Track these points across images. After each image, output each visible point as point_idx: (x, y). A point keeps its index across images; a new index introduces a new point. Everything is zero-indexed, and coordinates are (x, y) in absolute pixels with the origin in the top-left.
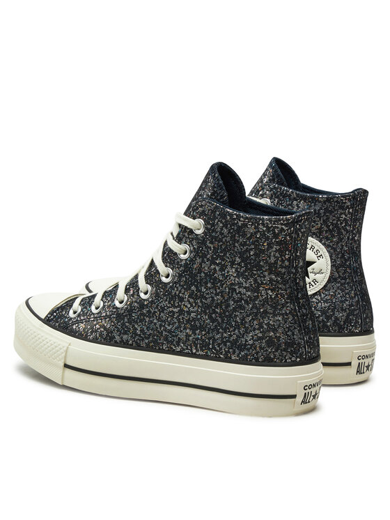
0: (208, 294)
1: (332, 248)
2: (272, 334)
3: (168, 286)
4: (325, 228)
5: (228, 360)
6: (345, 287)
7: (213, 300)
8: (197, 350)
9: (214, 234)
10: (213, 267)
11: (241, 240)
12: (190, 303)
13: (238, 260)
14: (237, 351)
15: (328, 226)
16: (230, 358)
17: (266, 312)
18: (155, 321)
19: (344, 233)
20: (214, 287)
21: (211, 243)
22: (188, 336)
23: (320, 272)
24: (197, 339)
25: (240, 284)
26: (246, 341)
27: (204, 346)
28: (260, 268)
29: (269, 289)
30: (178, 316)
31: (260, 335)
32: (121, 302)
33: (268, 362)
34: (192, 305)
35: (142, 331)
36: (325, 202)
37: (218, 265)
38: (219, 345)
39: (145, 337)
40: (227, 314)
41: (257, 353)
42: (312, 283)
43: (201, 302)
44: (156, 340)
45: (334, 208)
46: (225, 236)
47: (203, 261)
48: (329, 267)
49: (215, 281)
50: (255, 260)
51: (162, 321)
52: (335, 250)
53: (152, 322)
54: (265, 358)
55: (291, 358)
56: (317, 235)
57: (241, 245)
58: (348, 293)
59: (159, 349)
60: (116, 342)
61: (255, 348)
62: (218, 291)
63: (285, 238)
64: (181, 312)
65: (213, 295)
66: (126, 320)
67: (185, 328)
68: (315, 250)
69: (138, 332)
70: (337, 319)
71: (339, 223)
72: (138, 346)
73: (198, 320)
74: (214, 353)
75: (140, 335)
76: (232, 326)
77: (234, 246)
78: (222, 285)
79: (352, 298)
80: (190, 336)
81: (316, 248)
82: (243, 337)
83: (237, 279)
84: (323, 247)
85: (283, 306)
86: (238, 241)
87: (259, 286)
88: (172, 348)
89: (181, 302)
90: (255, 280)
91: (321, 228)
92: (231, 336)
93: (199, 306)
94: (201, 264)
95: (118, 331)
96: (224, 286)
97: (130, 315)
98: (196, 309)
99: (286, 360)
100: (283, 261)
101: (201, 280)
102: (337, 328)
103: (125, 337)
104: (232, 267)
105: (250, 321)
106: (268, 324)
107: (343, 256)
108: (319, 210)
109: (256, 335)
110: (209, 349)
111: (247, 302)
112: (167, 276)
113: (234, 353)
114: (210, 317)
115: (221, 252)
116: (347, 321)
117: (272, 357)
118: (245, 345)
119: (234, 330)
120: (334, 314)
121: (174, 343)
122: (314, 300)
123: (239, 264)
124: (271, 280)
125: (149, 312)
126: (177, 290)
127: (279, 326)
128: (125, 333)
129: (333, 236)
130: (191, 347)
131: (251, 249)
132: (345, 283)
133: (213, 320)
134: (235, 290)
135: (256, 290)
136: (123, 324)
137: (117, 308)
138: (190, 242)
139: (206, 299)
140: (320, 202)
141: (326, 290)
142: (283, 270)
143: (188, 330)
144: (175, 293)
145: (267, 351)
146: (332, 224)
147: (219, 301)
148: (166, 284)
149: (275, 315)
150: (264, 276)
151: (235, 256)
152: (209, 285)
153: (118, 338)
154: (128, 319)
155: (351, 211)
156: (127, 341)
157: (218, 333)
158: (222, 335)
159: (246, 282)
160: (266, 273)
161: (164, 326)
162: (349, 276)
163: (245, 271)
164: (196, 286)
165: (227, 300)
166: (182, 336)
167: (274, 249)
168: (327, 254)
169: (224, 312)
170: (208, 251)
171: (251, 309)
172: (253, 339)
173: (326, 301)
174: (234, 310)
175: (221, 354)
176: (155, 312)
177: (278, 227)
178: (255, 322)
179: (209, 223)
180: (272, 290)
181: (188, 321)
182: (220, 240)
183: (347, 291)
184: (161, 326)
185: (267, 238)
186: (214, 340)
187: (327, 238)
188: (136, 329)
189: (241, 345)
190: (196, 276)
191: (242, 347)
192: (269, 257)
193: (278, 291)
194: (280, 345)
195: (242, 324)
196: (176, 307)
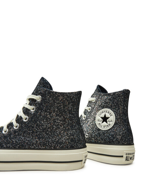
0: (44, 124)
1: (116, 112)
2: (72, 137)
3: (27, 123)
4: (113, 105)
5: (55, 149)
6: (121, 127)
7: (47, 126)
8: (41, 147)
9: (46, 101)
10: (46, 113)
11: (57, 102)
12: (37, 128)
13: (56, 110)
14: (59, 145)
15: (114, 104)
16: (56, 148)
17: (69, 129)
18: (22, 137)
19: (120, 106)
20: (47, 121)
21: (45, 104)
22: (37, 141)
23: (111, 121)
24: (41, 142)
25: (58, 119)
26: (62, 141)
27: (44, 145)
28: (65, 112)
29: (69, 120)
30: (32, 134)
31: (68, 138)
32: (5, 132)
33: (72, 148)
34: (38, 129)
35: (16, 142)
36: (113, 95)
37: (48, 112)
38: (51, 143)
39: (18, 144)
40: (53, 131)
41: (67, 145)
42: (108, 125)
43: (42, 127)
44: (23, 145)
45: (116, 97)
46: (50, 101)
47: (41, 112)
48: (115, 119)
49: (47, 119)
50: (63, 109)
51: (25, 137)
52: (117, 113)
53: (20, 138)
54: (71, 147)
55: (80, 146)
56: (110, 108)
57: (57, 104)
58: (122, 129)
59: (24, 148)
60: (4, 148)
61: (66, 143)
62: (49, 122)
63: (75, 100)
64: (33, 132)
65: (47, 124)
66: (8, 138)
67: (35, 139)
68: (109, 113)
69: (14, 142)
70: (117, 138)
71: (118, 102)
72: (14, 148)
73: (41, 134)
74: (49, 147)
75: (15, 144)
76: (55, 135)
77: (55, 105)
78: (50, 120)
79: (123, 131)
80: (38, 141)
81: (110, 112)
82: (61, 139)
83: (56, 117)
84: (112, 112)
85: (75, 126)
86: (56, 102)
87: (65, 119)
88: (30, 147)
89: (33, 128)
90: (64, 117)
91: (112, 105)
92: (56, 139)
93: (41, 129)
94: (41, 113)
95: (5, 143)
96: (51, 120)
97: (10, 136)
98: (39, 130)
99: (78, 147)
100: (74, 109)
101: (41, 119)
102: (117, 142)
103: (8, 145)
104: (54, 113)
105: (63, 133)
106: (70, 133)
107: (120, 115)
108: (111, 98)
109: (66, 138)
110: (47, 146)
111: (61, 126)
112: (26, 119)
113: (58, 146)
114: (46, 133)
115: (49, 107)
116: (122, 139)
117: (73, 146)
118: (62, 142)
119: (57, 137)
120: (116, 136)
121: (31, 145)
122: (109, 131)
123: (56, 111)
124: (70, 117)
125: (18, 134)
126: (31, 124)
127: (75, 134)
128: (8, 143)
129: (116, 108)
130: (39, 146)
131: (62, 105)
132: (120, 125)
133: (47, 134)
134: (56, 121)
135: (65, 121)
136: (7, 140)
137: (4, 134)
138: (35, 105)
139: (44, 126)
140: (111, 95)
141: (114, 128)
142: (74, 113)
143: (36, 139)
144: (30, 125)
145: (71, 143)
146: (116, 103)
147: (49, 126)
148: (25, 122)
149: (72, 130)
150: (67, 115)
151: (55, 108)
152: (45, 120)
153: (5, 146)
154: (9, 138)
155: (122, 97)
156: (10, 146)
157: (50, 139)
158: (52, 139)
159: (60, 118)
160: (68, 114)
161: (26, 139)
162: (122, 122)
163: (59, 114)
164: (39, 121)
165: (52, 126)
166: (34, 142)
167: (70, 105)
168: (114, 114)
169: (52, 130)
170: (43, 107)
171: (63, 128)
172: (65, 139)
173: (113, 132)
174: (56, 129)
175: (52, 147)
176: (21, 134)
177: (72, 96)
178: (65, 133)
179: (43, 97)
180: (71, 120)
181: (36, 135)
182: (49, 103)
183: (121, 128)
184: (24, 139)
185: (68, 101)
186: (49, 142)
187: (114, 109)
188: (13, 141)
189: (60, 142)
190: (39, 117)
191: (61, 143)
192: (69, 108)
193: (73, 121)
194: (76, 141)
195: (59, 134)
196: (31, 131)
